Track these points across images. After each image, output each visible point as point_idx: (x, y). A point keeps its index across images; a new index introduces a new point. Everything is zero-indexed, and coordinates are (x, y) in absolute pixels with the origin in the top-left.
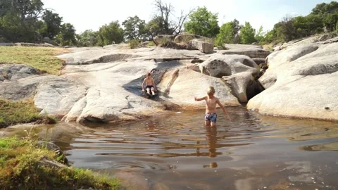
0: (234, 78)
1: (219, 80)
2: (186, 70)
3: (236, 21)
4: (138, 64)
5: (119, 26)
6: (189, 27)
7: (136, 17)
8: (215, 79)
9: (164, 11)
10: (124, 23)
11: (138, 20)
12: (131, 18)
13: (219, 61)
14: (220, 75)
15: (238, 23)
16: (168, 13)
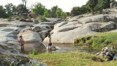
0: (42, 32)
1: (37, 33)
2: (27, 30)
3: (57, 6)
4: (11, 28)
5: (3, 7)
6: (34, 10)
7: (11, 3)
8: (36, 33)
9: (24, 2)
10: (5, 6)
11: (12, 5)
12: (9, 4)
13: (38, 27)
14: (38, 32)
15: (58, 7)
16: (26, 3)
